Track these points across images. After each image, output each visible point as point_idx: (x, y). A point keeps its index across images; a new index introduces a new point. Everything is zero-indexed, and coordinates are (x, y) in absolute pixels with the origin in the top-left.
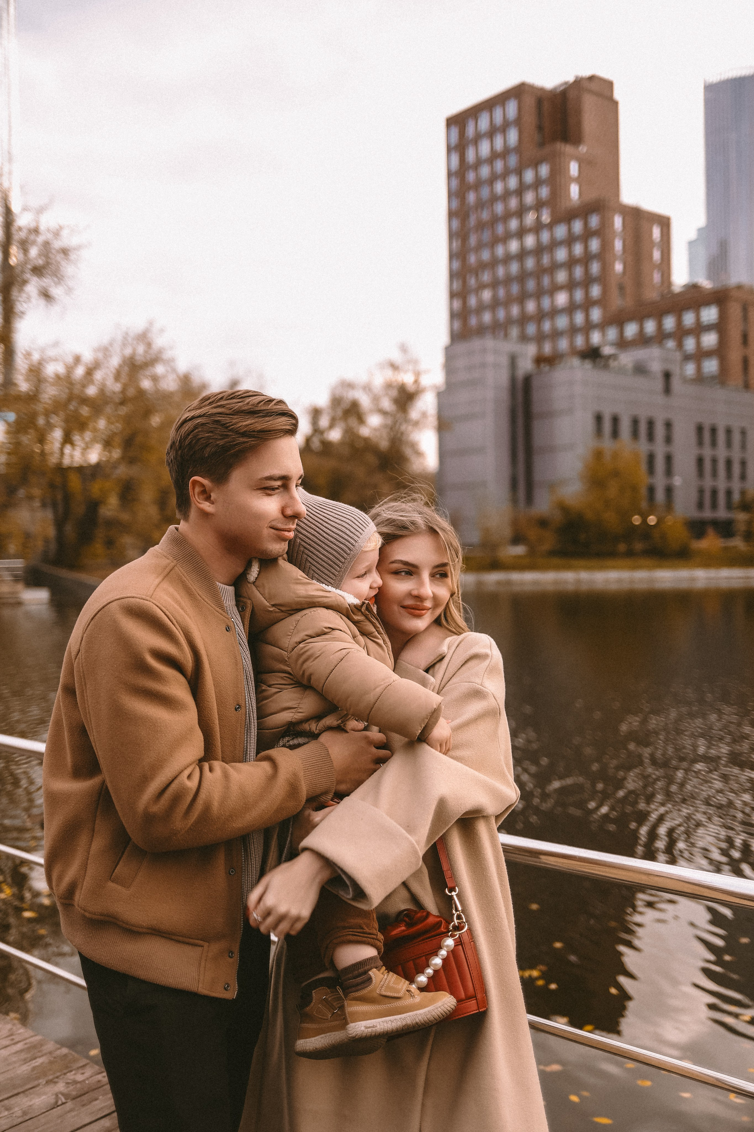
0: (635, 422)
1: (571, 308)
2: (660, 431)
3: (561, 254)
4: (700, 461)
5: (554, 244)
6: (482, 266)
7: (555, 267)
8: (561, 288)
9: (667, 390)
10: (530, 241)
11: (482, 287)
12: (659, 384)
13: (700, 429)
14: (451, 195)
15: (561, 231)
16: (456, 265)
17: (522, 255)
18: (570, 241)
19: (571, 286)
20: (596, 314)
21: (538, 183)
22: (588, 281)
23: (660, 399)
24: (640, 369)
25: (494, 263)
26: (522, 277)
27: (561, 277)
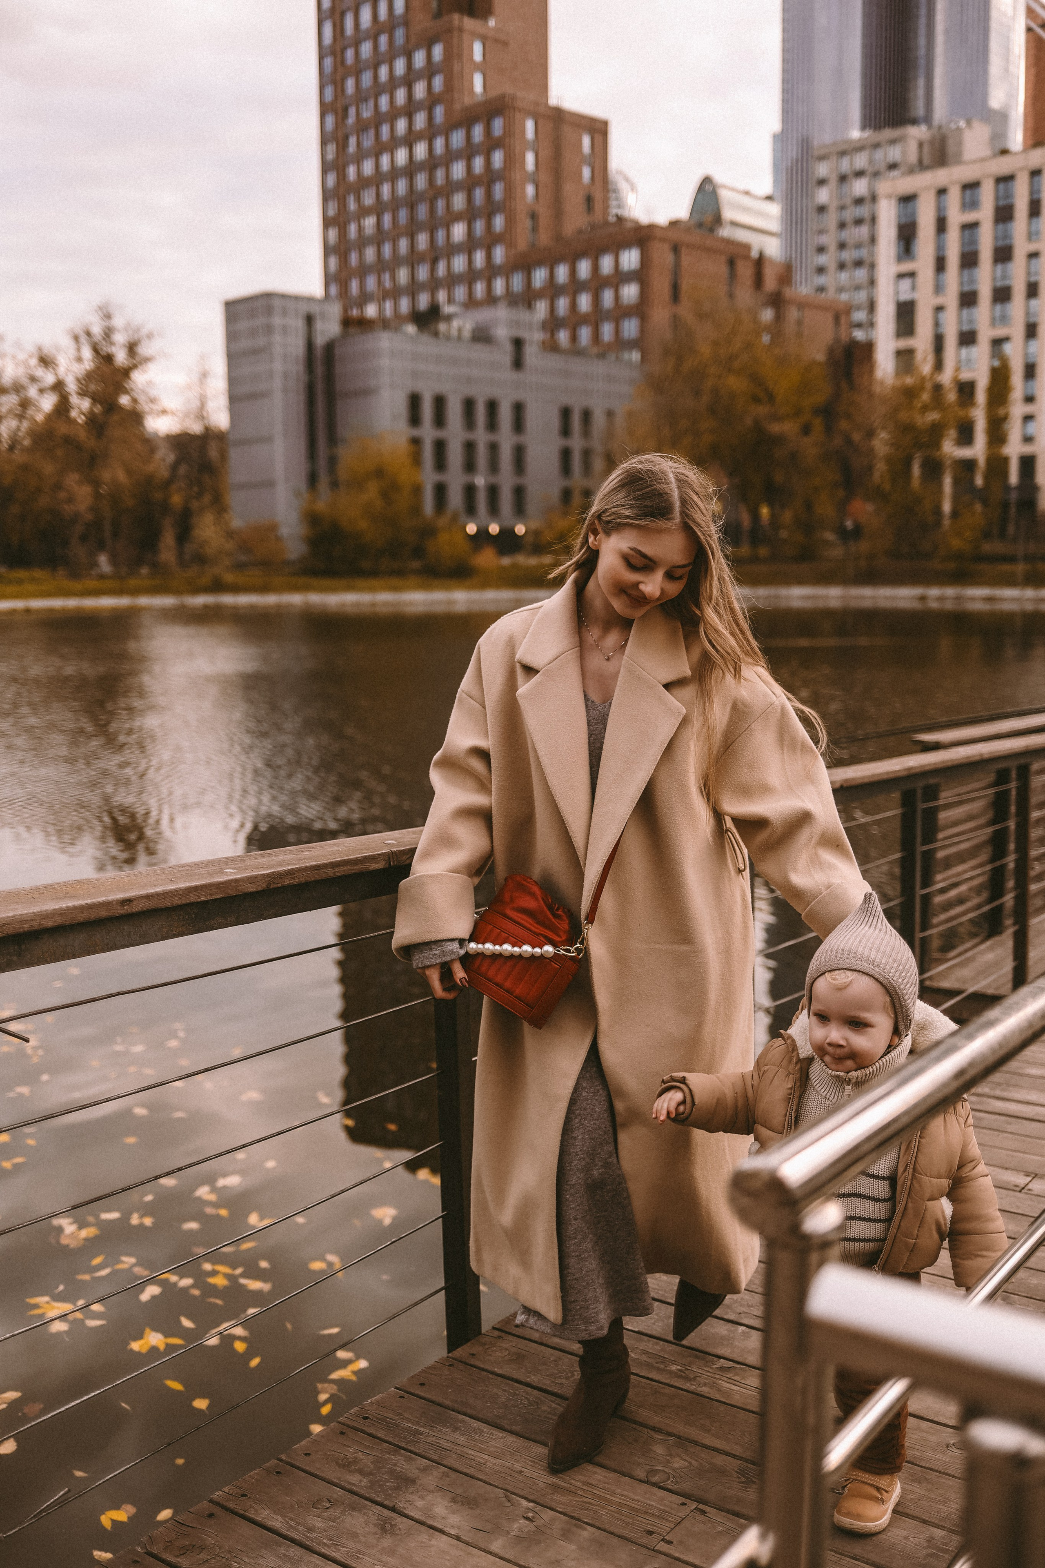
0: (469, 405)
1: (469, 246)
2: (505, 414)
3: (458, 170)
4: (566, 454)
5: (450, 157)
6: (363, 183)
7: (451, 187)
8: (457, 217)
9: (518, 363)
10: (421, 150)
11: (364, 212)
12: (505, 356)
13: (566, 413)
14: (323, 82)
15: (458, 138)
16: (331, 179)
17: (411, 169)
18: (468, 153)
19: (470, 215)
20: (499, 254)
21: (430, 71)
22: (491, 209)
23: (508, 374)
24: (482, 336)
25: (378, 178)
26: (412, 201)
27: (459, 201)
